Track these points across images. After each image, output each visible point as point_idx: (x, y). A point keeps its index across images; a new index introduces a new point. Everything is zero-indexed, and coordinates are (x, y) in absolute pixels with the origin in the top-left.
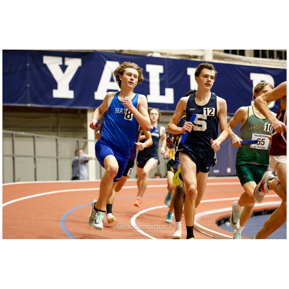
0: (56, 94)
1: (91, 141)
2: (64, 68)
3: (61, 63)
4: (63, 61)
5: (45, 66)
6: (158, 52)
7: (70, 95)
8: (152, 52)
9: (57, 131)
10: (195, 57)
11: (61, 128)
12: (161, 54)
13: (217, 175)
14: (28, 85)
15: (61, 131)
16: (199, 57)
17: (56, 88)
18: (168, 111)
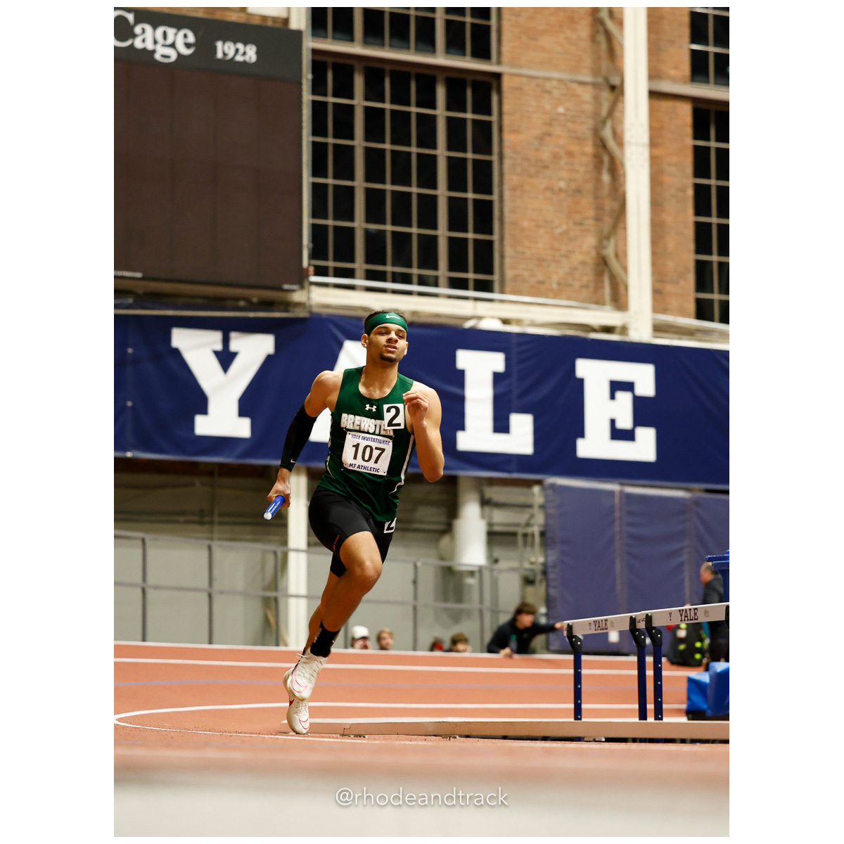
0: (204, 426)
1: (297, 551)
2: (226, 358)
3: (219, 347)
4: (226, 341)
5: (177, 353)
6: (493, 317)
7: (242, 428)
8: (480, 318)
9: (211, 523)
10: (608, 329)
11: (220, 515)
12: (505, 322)
14: (129, 404)
15: (220, 523)
16: (618, 330)
17: (204, 411)
18: (516, 476)
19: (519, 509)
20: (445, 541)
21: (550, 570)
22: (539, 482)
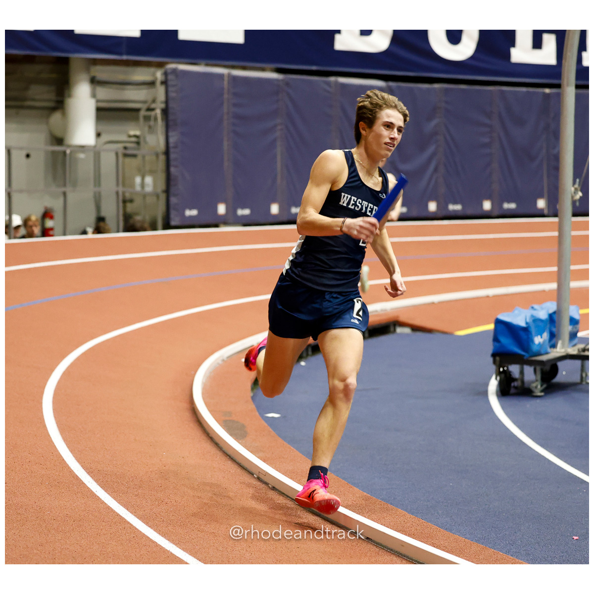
13: (247, 222)
18: (125, 57)
19: (118, 86)
20: (56, 117)
21: (172, 150)
22: (160, 65)
